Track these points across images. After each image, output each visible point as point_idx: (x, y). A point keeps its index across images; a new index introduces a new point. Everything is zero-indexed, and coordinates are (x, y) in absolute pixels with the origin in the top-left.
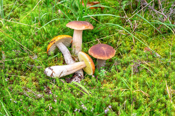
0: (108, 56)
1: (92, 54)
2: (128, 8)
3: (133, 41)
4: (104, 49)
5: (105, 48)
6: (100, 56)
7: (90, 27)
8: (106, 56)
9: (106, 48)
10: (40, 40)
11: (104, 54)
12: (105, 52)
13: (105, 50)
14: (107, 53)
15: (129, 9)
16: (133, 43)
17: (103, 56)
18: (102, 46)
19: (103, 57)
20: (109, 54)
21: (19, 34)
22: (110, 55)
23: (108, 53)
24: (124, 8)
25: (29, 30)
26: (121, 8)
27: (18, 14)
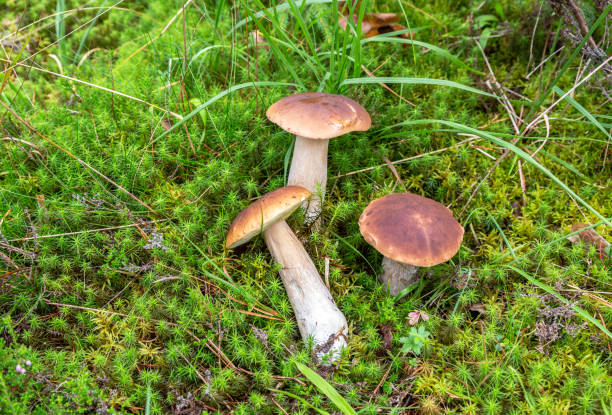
0: (436, 253)
1: (376, 240)
2: (494, 45)
3: (519, 183)
4: (421, 221)
5: (426, 216)
6: (407, 252)
7: (359, 122)
8: (430, 254)
9: (430, 221)
10: (179, 156)
11: (422, 244)
12: (427, 237)
13: (425, 229)
14: (432, 242)
15: (498, 46)
16: (520, 189)
17: (419, 252)
18: (415, 208)
19: (419, 256)
20: (439, 244)
21: (105, 125)
22: (442, 249)
23: (436, 239)
24: (484, 43)
25: (141, 112)
26: (476, 45)
27: (114, 33)
